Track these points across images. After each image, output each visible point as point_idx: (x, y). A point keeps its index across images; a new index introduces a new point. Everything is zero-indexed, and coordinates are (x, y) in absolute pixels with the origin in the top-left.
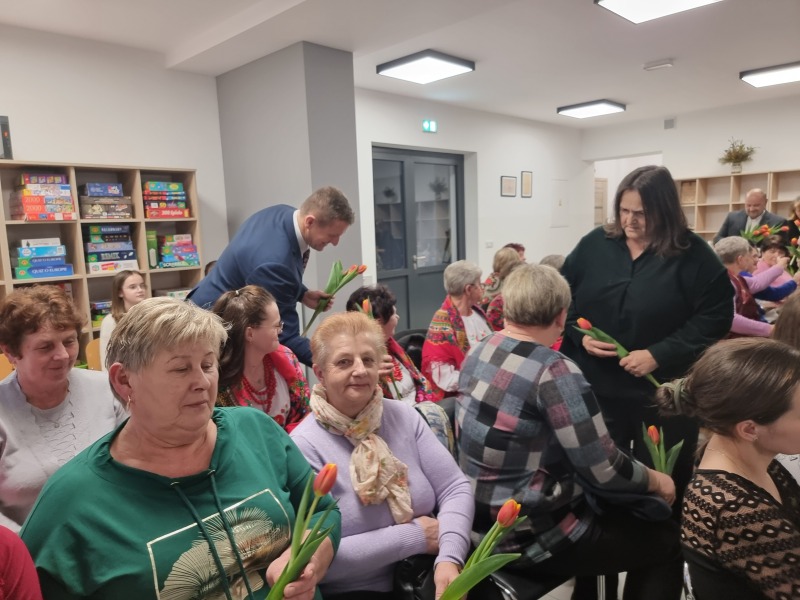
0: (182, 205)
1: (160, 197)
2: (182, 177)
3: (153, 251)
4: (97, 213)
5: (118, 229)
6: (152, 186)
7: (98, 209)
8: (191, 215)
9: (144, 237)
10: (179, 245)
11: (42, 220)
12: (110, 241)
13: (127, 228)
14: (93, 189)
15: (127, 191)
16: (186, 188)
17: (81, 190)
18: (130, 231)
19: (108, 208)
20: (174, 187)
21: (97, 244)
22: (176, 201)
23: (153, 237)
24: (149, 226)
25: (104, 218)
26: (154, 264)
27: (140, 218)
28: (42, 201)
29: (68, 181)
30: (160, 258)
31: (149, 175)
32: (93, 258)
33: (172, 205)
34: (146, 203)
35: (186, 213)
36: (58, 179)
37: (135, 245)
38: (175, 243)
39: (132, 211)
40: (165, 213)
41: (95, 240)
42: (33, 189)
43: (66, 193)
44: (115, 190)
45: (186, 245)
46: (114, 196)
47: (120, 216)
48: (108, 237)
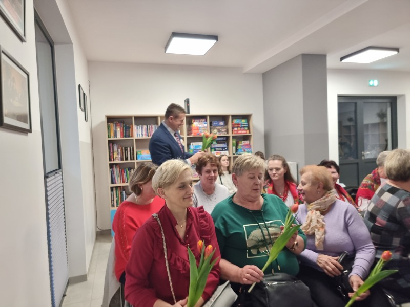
0: (246, 129)
1: (238, 126)
2: (247, 117)
3: (234, 147)
4: (215, 133)
5: (222, 139)
6: (235, 121)
7: (216, 131)
8: (249, 133)
9: (231, 141)
10: (244, 145)
11: (198, 136)
12: (219, 143)
13: (225, 138)
14: (215, 123)
15: (226, 124)
16: (248, 122)
17: (211, 124)
18: (226, 140)
19: (219, 131)
20: (244, 121)
21: (215, 145)
22: (244, 127)
23: (235, 142)
24: (234, 137)
25: (218, 135)
26: (234, 153)
27: (230, 134)
28: (198, 129)
29: (206, 121)
30: (237, 150)
31: (235, 117)
32: (213, 150)
33: (243, 129)
34: (233, 128)
35: (248, 132)
36: (204, 120)
37: (228, 145)
38: (243, 144)
39: (227, 131)
40: (240, 132)
41: (214, 143)
42: (195, 124)
43: (206, 125)
44: (222, 123)
45: (247, 145)
46: (221, 126)
47: (223, 134)
48: (218, 142)
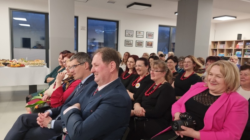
4: (247, 47)
5: (249, 50)
11: (238, 49)
17: (245, 44)
21: (246, 53)
25: (248, 48)
28: (239, 46)
32: (245, 55)
41: (246, 52)
42: (239, 44)
43: (242, 44)
48: (248, 52)
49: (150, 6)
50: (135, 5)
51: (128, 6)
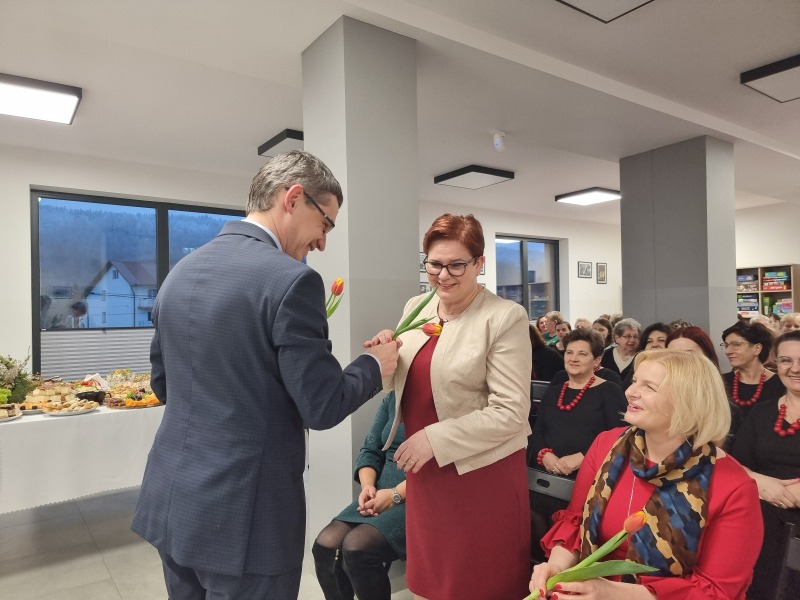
0: (782, 283)
1: (771, 280)
2: (786, 269)
3: (766, 308)
4: (741, 289)
5: (751, 296)
6: (768, 275)
7: (742, 287)
8: (789, 287)
9: (760, 300)
14: (741, 278)
15: (756, 278)
16: (789, 274)
18: (756, 296)
19: (746, 287)
20: (782, 274)
22: (780, 281)
23: (767, 300)
24: (765, 295)
25: (745, 291)
27: (760, 292)
33: (777, 283)
34: (762, 284)
35: (785, 287)
38: (783, 303)
39: (758, 287)
40: (773, 288)
44: (750, 278)
46: (749, 281)
47: (752, 290)
49: (510, 175)
50: (473, 174)
51: (438, 179)
